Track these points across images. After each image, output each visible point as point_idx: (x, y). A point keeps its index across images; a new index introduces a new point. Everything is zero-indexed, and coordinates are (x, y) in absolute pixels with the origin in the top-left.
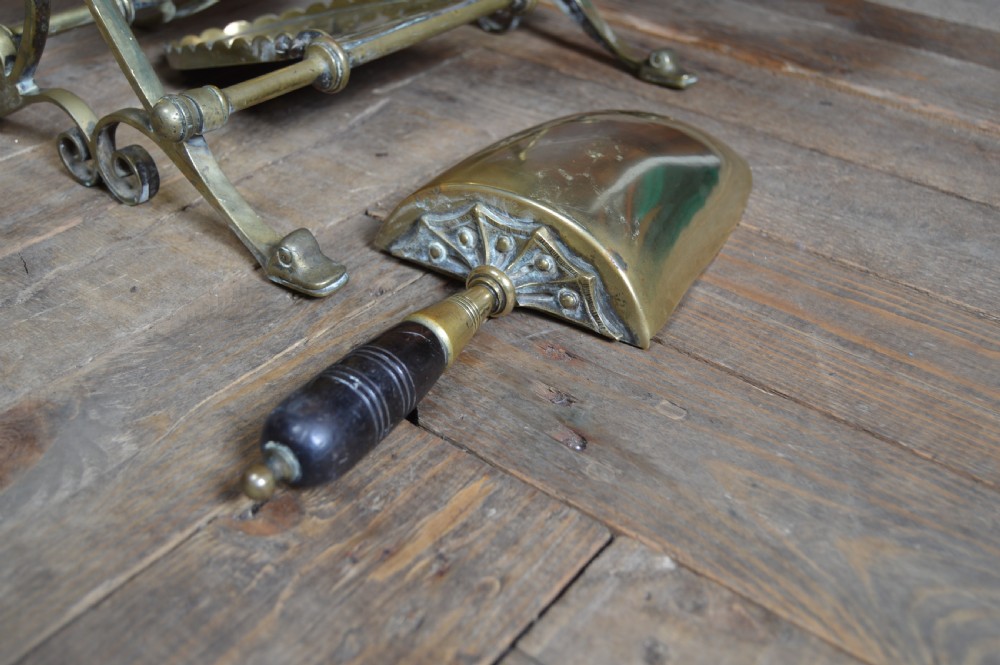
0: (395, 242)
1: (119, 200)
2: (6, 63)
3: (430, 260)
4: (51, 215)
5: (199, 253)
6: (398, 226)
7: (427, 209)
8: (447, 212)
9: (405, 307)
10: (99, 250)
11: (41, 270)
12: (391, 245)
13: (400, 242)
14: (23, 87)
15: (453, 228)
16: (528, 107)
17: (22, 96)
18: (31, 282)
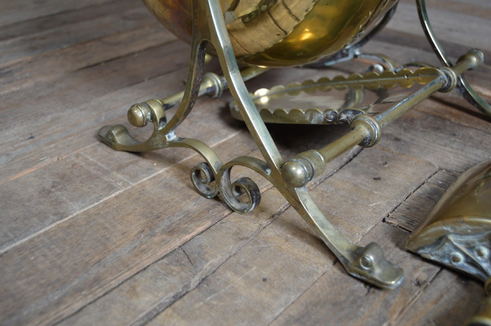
0: (423, 248)
1: (232, 210)
2: (160, 122)
3: (451, 263)
4: (191, 218)
5: (296, 251)
6: (426, 239)
7: (451, 231)
8: (467, 234)
9: (442, 296)
10: (232, 247)
11: (200, 262)
12: (419, 249)
13: (426, 249)
14: (169, 137)
15: (472, 245)
16: (445, 145)
17: (169, 142)
18: (197, 272)
